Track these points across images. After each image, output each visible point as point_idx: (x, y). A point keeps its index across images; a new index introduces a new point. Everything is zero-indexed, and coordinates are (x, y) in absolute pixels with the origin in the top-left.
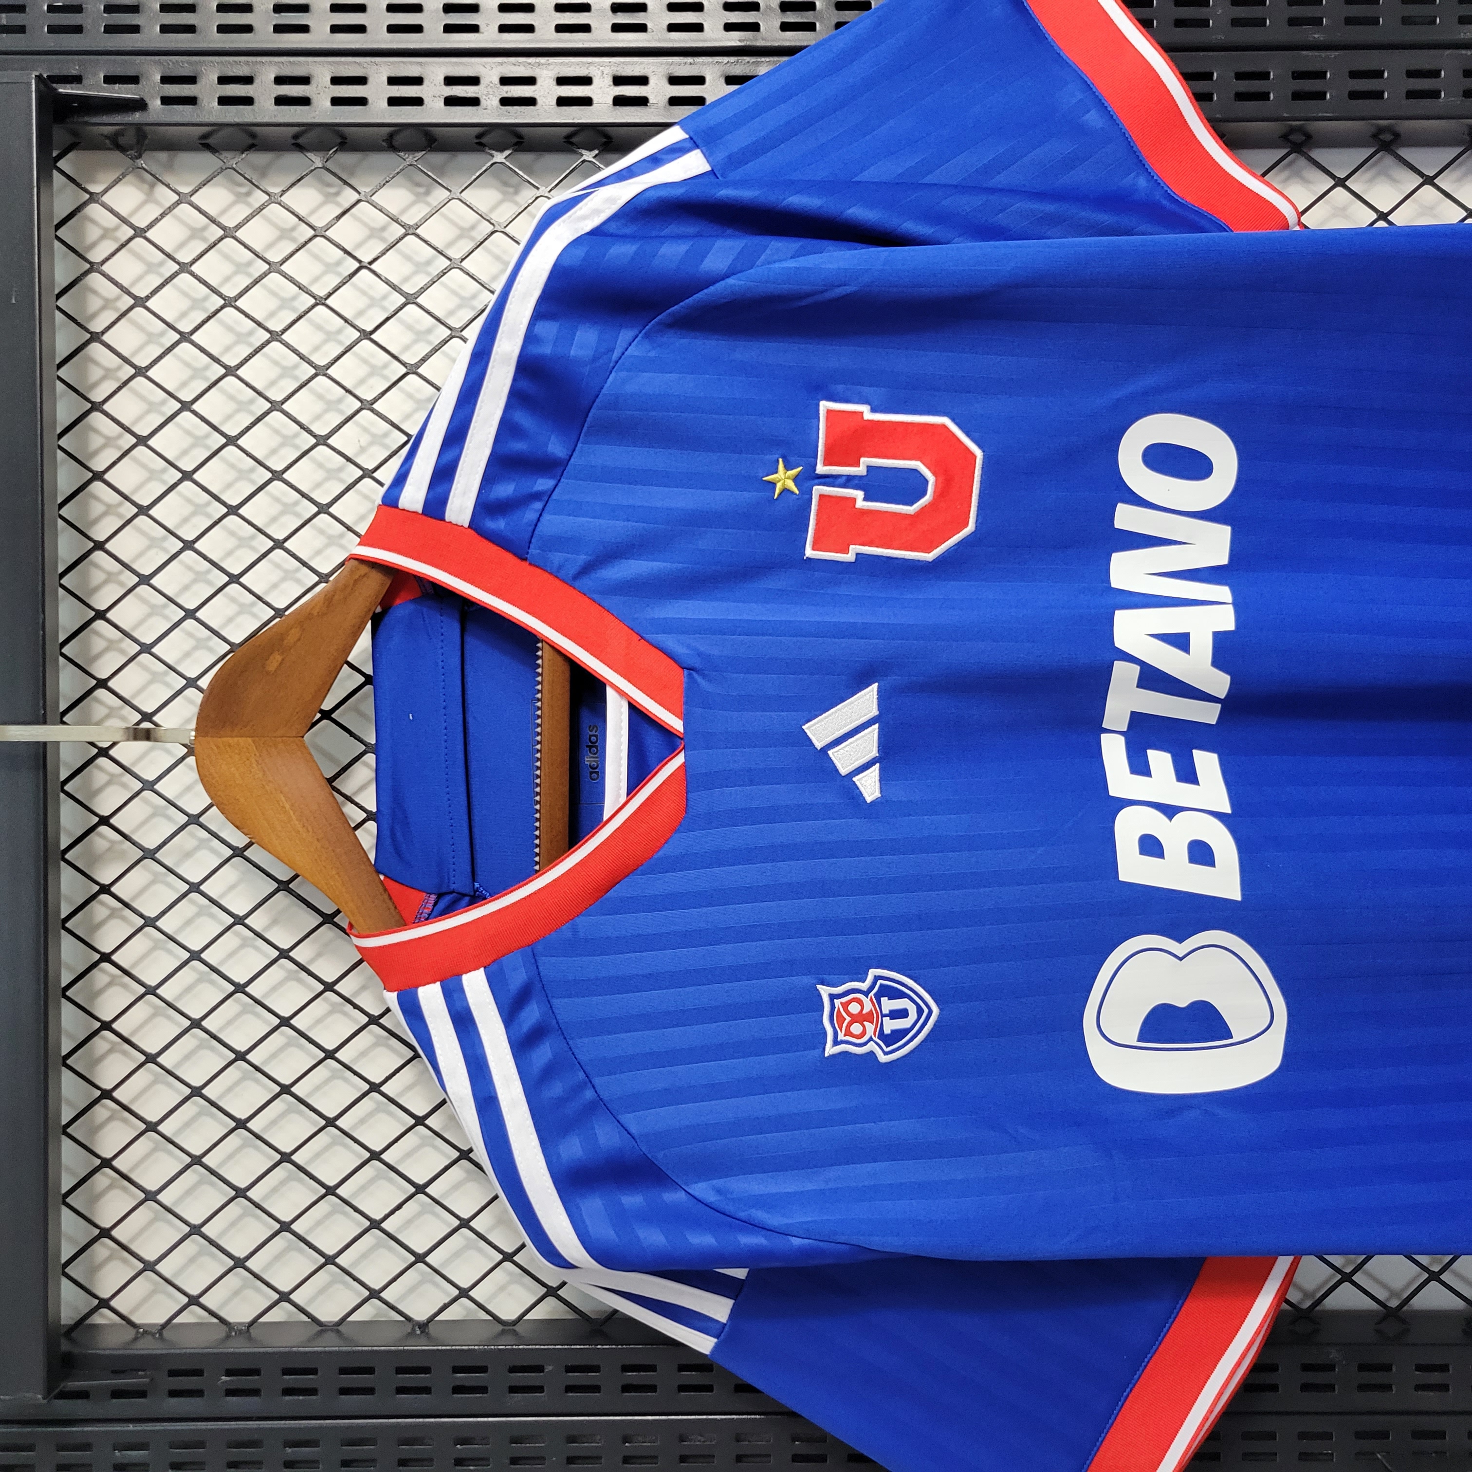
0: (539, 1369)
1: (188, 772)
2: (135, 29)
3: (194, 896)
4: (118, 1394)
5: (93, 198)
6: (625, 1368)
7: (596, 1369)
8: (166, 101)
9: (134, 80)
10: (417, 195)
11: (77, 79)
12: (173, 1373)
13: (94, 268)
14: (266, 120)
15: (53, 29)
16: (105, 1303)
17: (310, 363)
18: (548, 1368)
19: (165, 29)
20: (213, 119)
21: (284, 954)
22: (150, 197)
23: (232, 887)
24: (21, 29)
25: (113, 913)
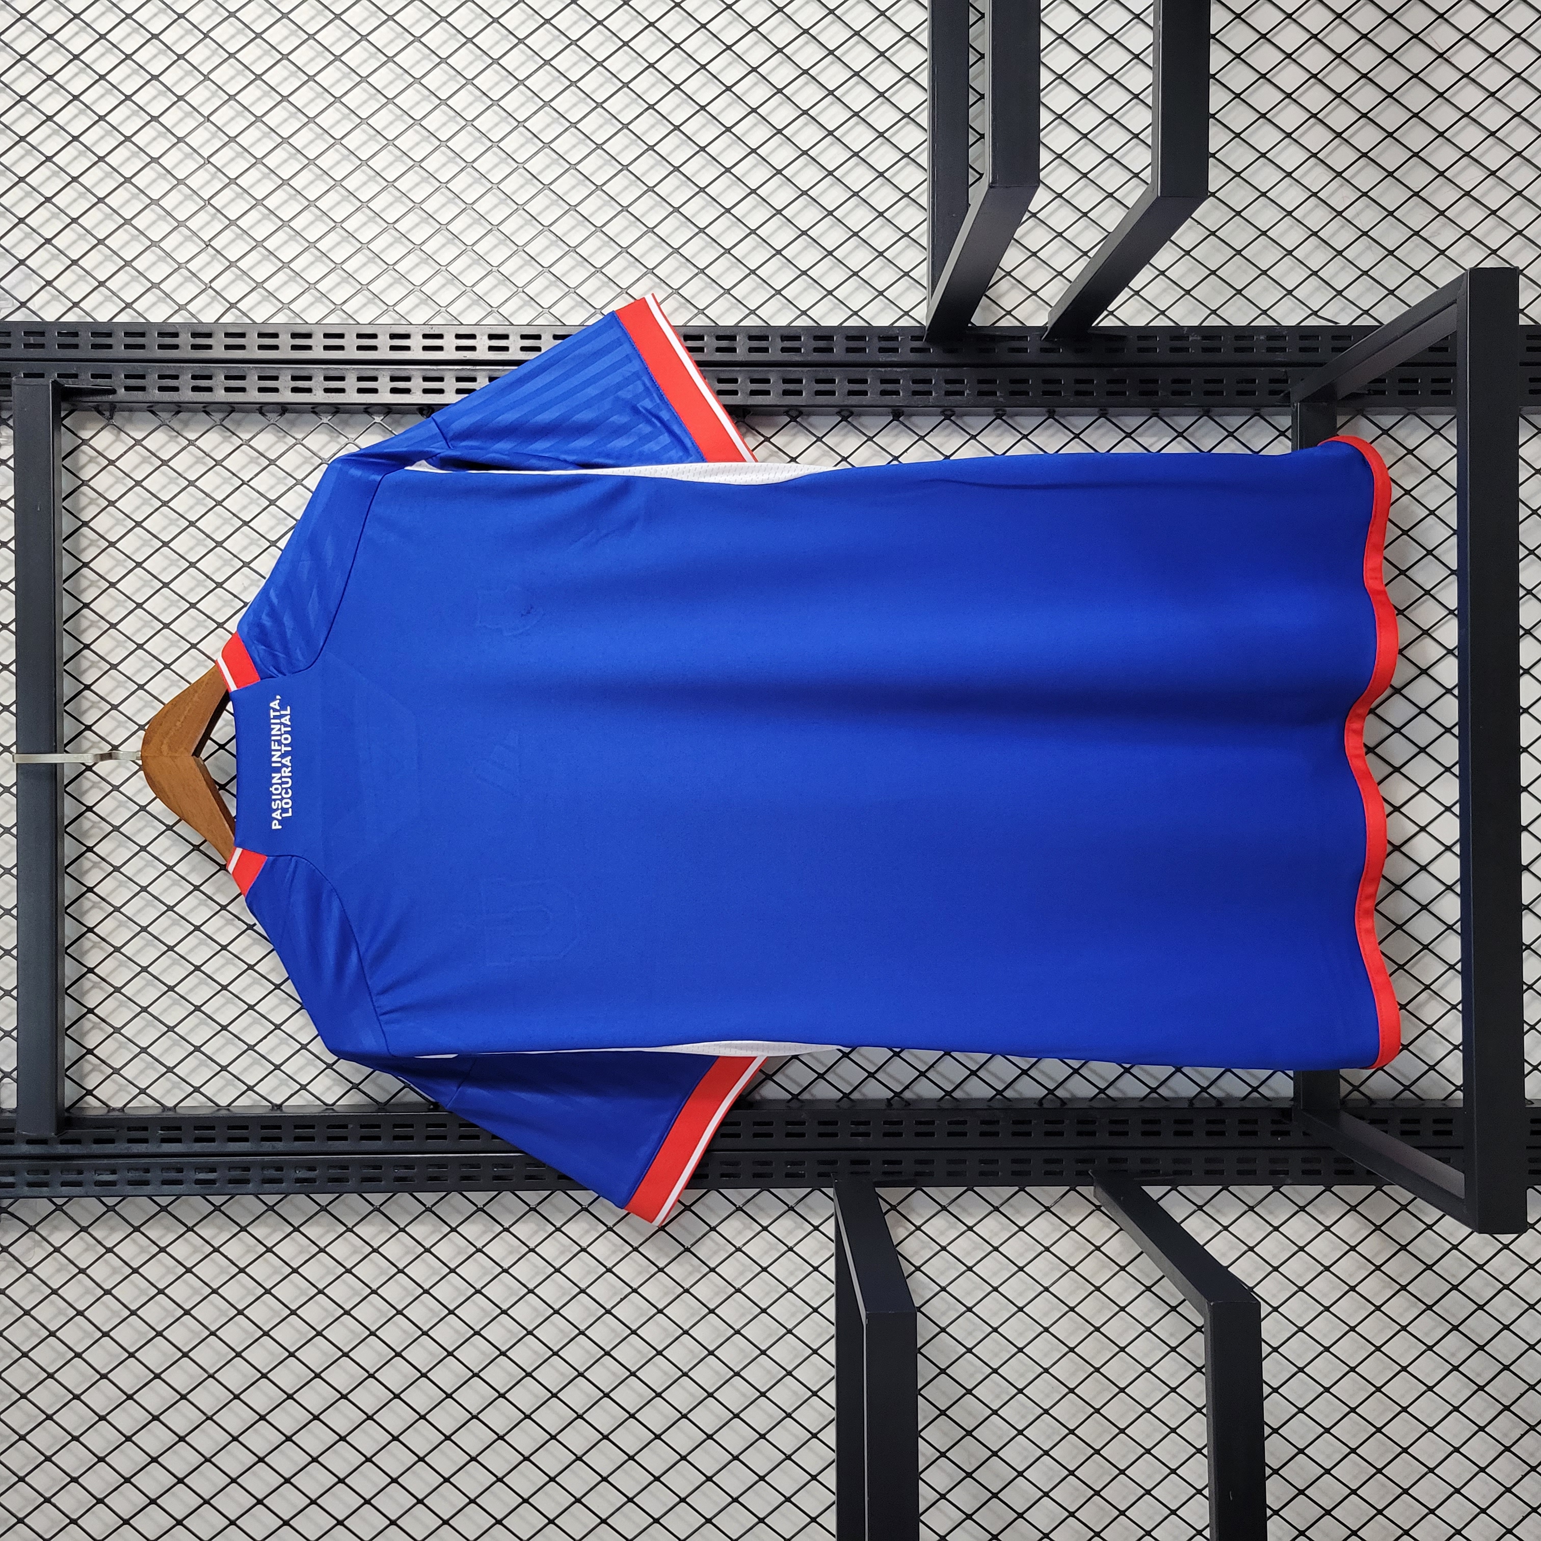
0: (345, 1127)
1: (140, 780)
2: (110, 347)
3: (143, 853)
4: (98, 1141)
5: (85, 442)
6: (395, 1126)
7: (378, 1126)
8: (128, 389)
9: (109, 377)
10: (278, 437)
11: (75, 376)
12: (129, 1129)
13: (84, 483)
14: (187, 400)
15: (61, 346)
16: (90, 1093)
17: (213, 539)
18: (350, 1126)
19: (127, 347)
20: (155, 399)
21: (197, 888)
22: (118, 439)
23: (166, 850)
24: (42, 346)
25: (95, 865)
